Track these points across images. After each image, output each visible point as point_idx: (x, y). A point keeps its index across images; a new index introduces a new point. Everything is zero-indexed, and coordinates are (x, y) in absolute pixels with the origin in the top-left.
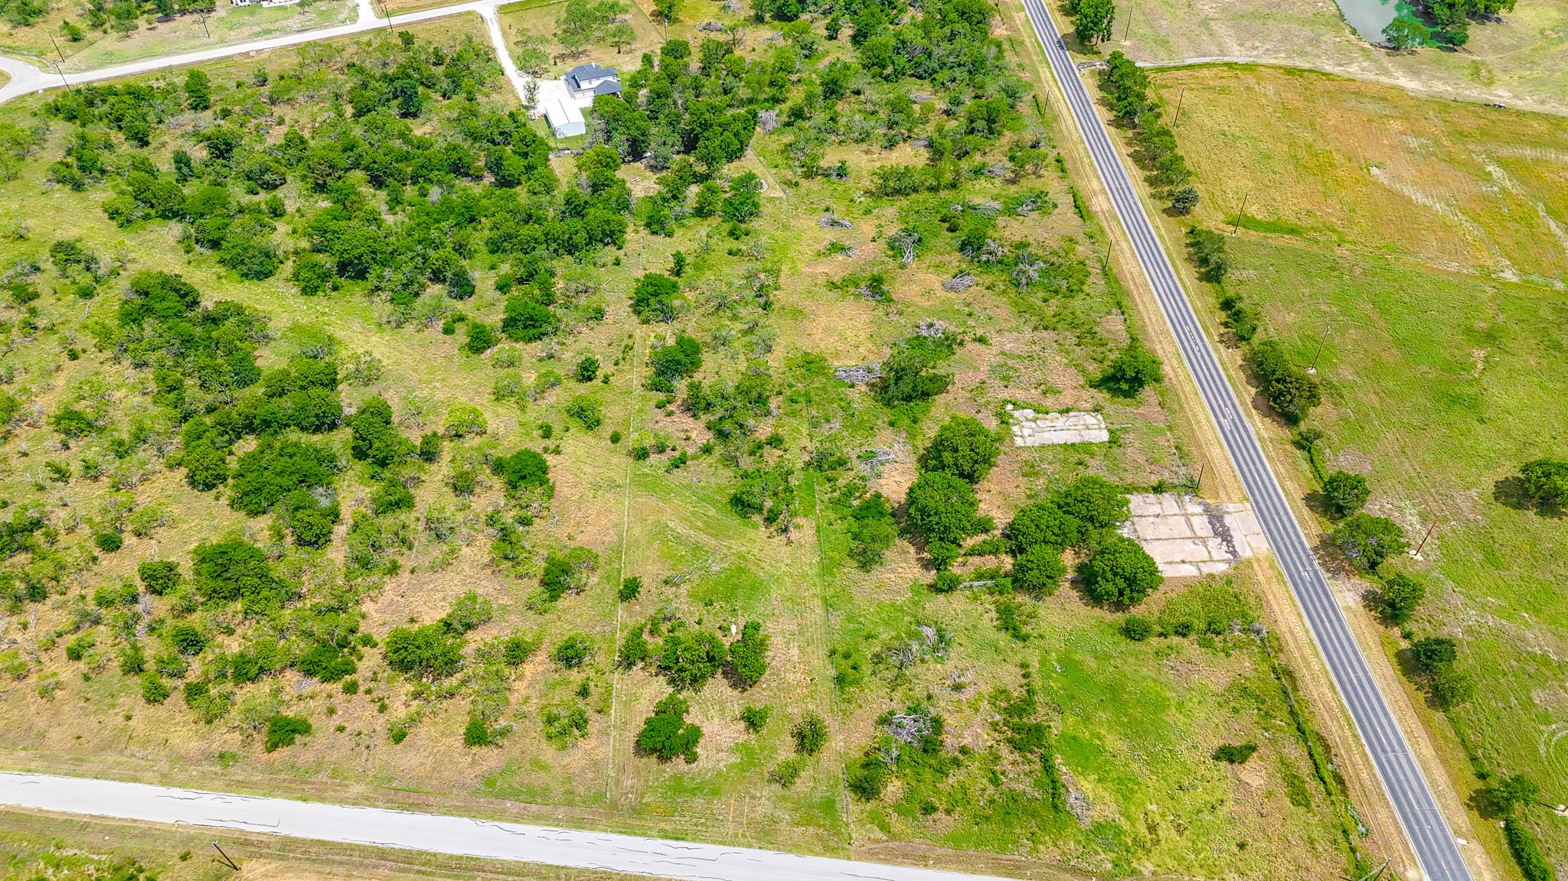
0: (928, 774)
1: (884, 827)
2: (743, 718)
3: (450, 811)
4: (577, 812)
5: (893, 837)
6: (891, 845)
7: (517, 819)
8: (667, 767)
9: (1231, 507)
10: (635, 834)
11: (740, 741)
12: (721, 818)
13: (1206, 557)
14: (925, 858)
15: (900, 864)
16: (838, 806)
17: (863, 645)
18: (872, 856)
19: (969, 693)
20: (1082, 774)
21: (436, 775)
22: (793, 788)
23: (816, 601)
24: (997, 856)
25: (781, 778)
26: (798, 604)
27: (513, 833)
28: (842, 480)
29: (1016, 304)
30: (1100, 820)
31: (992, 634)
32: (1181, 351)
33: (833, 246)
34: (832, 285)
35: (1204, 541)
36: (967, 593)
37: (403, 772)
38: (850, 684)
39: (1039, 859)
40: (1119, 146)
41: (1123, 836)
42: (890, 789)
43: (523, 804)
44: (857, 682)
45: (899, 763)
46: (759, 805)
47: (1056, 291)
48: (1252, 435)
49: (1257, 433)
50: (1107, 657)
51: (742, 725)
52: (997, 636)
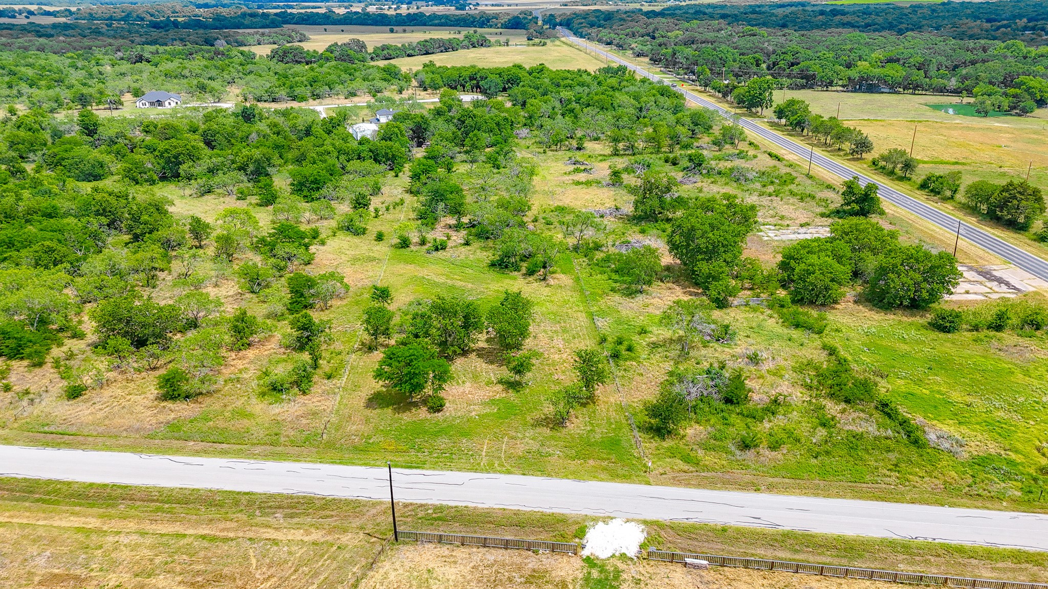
0: (733, 418)
1: (686, 459)
2: (500, 382)
3: (109, 448)
4: (279, 449)
5: (707, 468)
6: (703, 474)
7: (197, 453)
8: (406, 417)
9: (995, 267)
10: (353, 464)
11: (497, 397)
12: (471, 453)
13: (989, 290)
14: (753, 484)
15: (719, 489)
16: (624, 444)
17: (636, 338)
18: (676, 481)
19: (766, 366)
20: (935, 419)
21: (107, 422)
22: (564, 431)
23: (579, 314)
24: (854, 484)
25: (548, 423)
26: (561, 316)
27: (187, 464)
28: (599, 255)
29: (738, 188)
30: (981, 454)
31: (779, 329)
32: (895, 203)
33: (577, 171)
34: (578, 183)
35: (981, 283)
36: (743, 308)
37: (64, 420)
38: (626, 360)
39: (914, 487)
40: (796, 141)
41: (1020, 467)
42: (690, 432)
43: (211, 444)
44: (633, 359)
45: (698, 411)
46: (521, 443)
47: (772, 182)
48: (989, 235)
49: (994, 234)
50: (918, 342)
51: (500, 387)
52: (786, 331)
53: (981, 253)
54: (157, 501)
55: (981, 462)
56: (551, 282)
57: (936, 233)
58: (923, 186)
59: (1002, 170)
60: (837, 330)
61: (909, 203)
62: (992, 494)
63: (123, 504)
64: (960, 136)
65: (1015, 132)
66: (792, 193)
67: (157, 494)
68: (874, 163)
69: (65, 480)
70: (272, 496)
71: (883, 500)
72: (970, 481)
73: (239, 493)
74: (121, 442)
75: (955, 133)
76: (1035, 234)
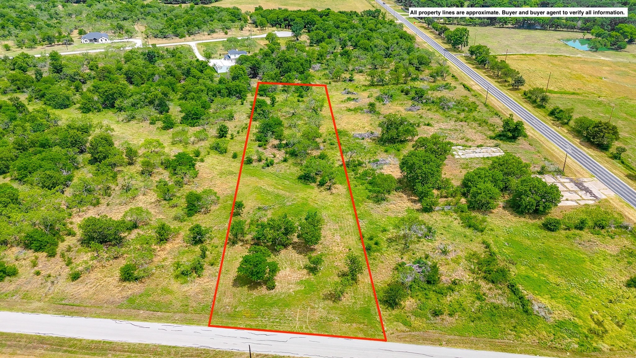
0: (432, 295)
1: (405, 323)
2: (305, 267)
3: (99, 316)
4: (189, 315)
5: (415, 329)
6: (413, 333)
7: (145, 319)
8: (255, 293)
9: (585, 180)
11: (304, 279)
12: (290, 319)
13: (579, 198)
14: (439, 340)
15: (421, 344)
16: (373, 312)
17: (380, 235)
18: (400, 339)
19: (452, 256)
20: (539, 295)
21: (95, 297)
22: (340, 303)
23: (349, 216)
24: (492, 340)
25: (332, 297)
26: (339, 217)
27: (141, 327)
28: (361, 170)
29: (444, 115)
30: (560, 319)
31: (460, 229)
32: (534, 128)
33: (349, 99)
34: (349, 110)
35: (576, 192)
36: (441, 212)
37: (72, 295)
38: (374, 251)
39: (523, 342)
40: (480, 73)
41: (580, 329)
42: (407, 303)
43: (152, 312)
44: (378, 251)
45: (412, 289)
46: (317, 312)
47: (463, 110)
48: (585, 154)
49: (588, 153)
50: (536, 239)
51: (305, 271)
52: (464, 230)
53: (578, 168)
54: (128, 351)
55: (560, 325)
56: (334, 191)
57: (555, 152)
58: (552, 113)
59: (600, 99)
60: (492, 230)
61: (542, 127)
62: (563, 347)
63: (110, 353)
64: (579, 69)
65: (613, 65)
66: (475, 120)
67: (127, 347)
68: (525, 94)
69: (78, 338)
70: (187, 349)
71: (506, 352)
72: (552, 337)
73: (170, 347)
74: (104, 311)
75: (576, 66)
76: (612, 153)
